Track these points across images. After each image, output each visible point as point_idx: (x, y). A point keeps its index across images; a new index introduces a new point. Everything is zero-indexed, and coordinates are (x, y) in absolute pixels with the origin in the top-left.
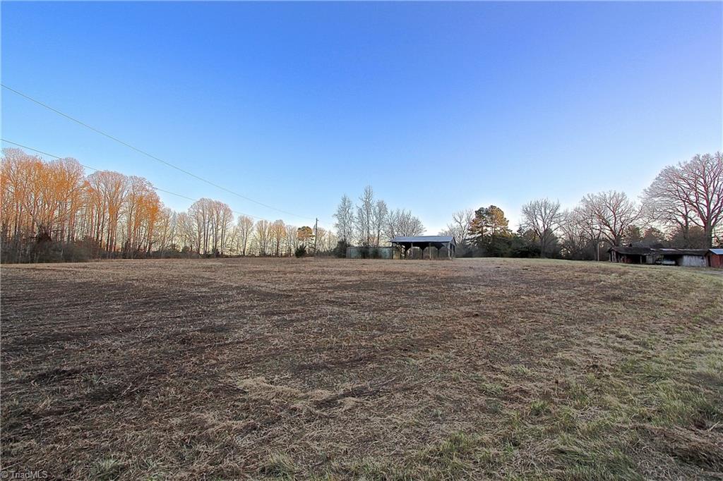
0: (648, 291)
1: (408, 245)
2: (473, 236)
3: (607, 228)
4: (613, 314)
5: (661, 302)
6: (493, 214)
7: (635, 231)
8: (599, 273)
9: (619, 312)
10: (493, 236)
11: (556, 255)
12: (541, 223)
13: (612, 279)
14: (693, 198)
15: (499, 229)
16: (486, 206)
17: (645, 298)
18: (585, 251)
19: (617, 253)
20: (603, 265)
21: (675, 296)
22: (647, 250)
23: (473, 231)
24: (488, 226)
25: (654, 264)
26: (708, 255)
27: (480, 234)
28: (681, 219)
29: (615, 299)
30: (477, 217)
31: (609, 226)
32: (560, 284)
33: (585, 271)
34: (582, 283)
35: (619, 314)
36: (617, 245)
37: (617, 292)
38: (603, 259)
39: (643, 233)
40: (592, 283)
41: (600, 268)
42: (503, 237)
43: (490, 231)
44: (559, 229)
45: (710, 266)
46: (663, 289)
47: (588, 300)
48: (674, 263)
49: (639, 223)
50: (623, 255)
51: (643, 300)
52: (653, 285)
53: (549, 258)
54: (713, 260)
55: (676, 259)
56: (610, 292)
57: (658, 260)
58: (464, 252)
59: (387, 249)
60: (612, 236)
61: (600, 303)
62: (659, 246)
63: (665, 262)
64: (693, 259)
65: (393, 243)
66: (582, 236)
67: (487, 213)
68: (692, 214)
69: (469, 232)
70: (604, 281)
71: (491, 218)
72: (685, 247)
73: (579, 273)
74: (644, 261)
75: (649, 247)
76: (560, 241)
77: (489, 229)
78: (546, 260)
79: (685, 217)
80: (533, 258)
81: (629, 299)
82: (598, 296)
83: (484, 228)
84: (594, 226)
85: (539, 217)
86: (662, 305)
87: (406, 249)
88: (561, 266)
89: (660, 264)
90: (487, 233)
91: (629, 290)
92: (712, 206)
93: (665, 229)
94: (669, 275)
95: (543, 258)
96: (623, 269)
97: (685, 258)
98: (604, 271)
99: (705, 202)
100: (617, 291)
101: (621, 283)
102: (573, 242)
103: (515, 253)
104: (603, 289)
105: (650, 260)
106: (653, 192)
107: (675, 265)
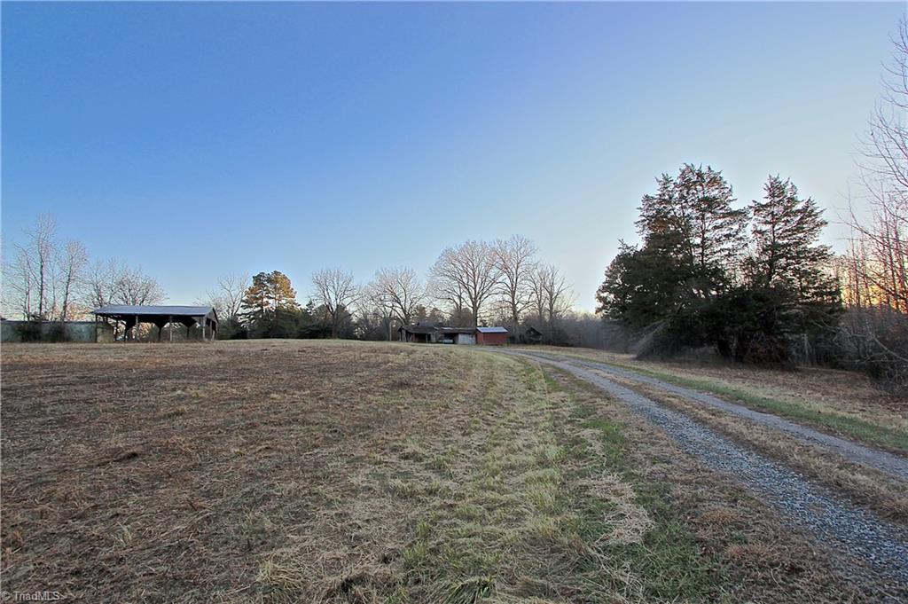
0: (436, 372)
1: (130, 320)
2: (249, 310)
3: (398, 305)
4: (399, 411)
5: (451, 385)
6: (277, 282)
7: (422, 309)
8: (387, 353)
9: (406, 405)
10: (277, 310)
11: (349, 335)
12: (333, 297)
13: (401, 359)
14: (465, 280)
15: (284, 302)
16: (269, 271)
17: (433, 380)
18: (379, 330)
19: (407, 332)
20: (394, 344)
21: (460, 375)
22: (432, 329)
23: (248, 303)
24: (271, 298)
25: (437, 342)
26: (475, 333)
27: (259, 308)
28: (457, 300)
29: (403, 385)
30: (255, 284)
31: (400, 303)
32: (339, 369)
33: (374, 351)
34: (368, 366)
35: (405, 408)
36: (406, 324)
37: (405, 376)
38: (395, 339)
39: (428, 312)
40: (377, 365)
41: (390, 348)
42: (289, 312)
43: (272, 304)
44: (352, 304)
45: (477, 343)
46: (449, 368)
47: (368, 391)
48: (452, 341)
49: (424, 302)
50: (411, 334)
51: (432, 383)
52: (439, 363)
53: (343, 338)
54: (480, 337)
55: (452, 336)
56: (397, 377)
57: (440, 339)
58: (234, 332)
59: (83, 326)
60: (403, 316)
61: (384, 394)
62: (441, 325)
63: (446, 341)
64: (465, 337)
65: (97, 315)
66: (376, 314)
67: (269, 280)
68: (465, 295)
69: (244, 304)
70: (392, 362)
71: (275, 288)
72: (460, 326)
73: (367, 354)
74: (429, 341)
75: (432, 325)
76: (354, 320)
77: (271, 301)
78: (337, 340)
79: (460, 297)
80: (324, 338)
81: (418, 383)
82: (382, 383)
83: (265, 300)
84: (387, 303)
85: (331, 288)
86: (451, 388)
87: (129, 326)
88: (350, 347)
89: (442, 343)
90: (269, 306)
91: (417, 371)
92: (478, 289)
93: (446, 309)
94: (451, 352)
95: (335, 338)
96: (412, 348)
97: (460, 336)
98: (395, 351)
99: (473, 285)
100: (404, 374)
101: (409, 364)
102: (367, 321)
103: (304, 333)
104: (388, 373)
105: (433, 339)
106: (437, 271)
107: (453, 343)
